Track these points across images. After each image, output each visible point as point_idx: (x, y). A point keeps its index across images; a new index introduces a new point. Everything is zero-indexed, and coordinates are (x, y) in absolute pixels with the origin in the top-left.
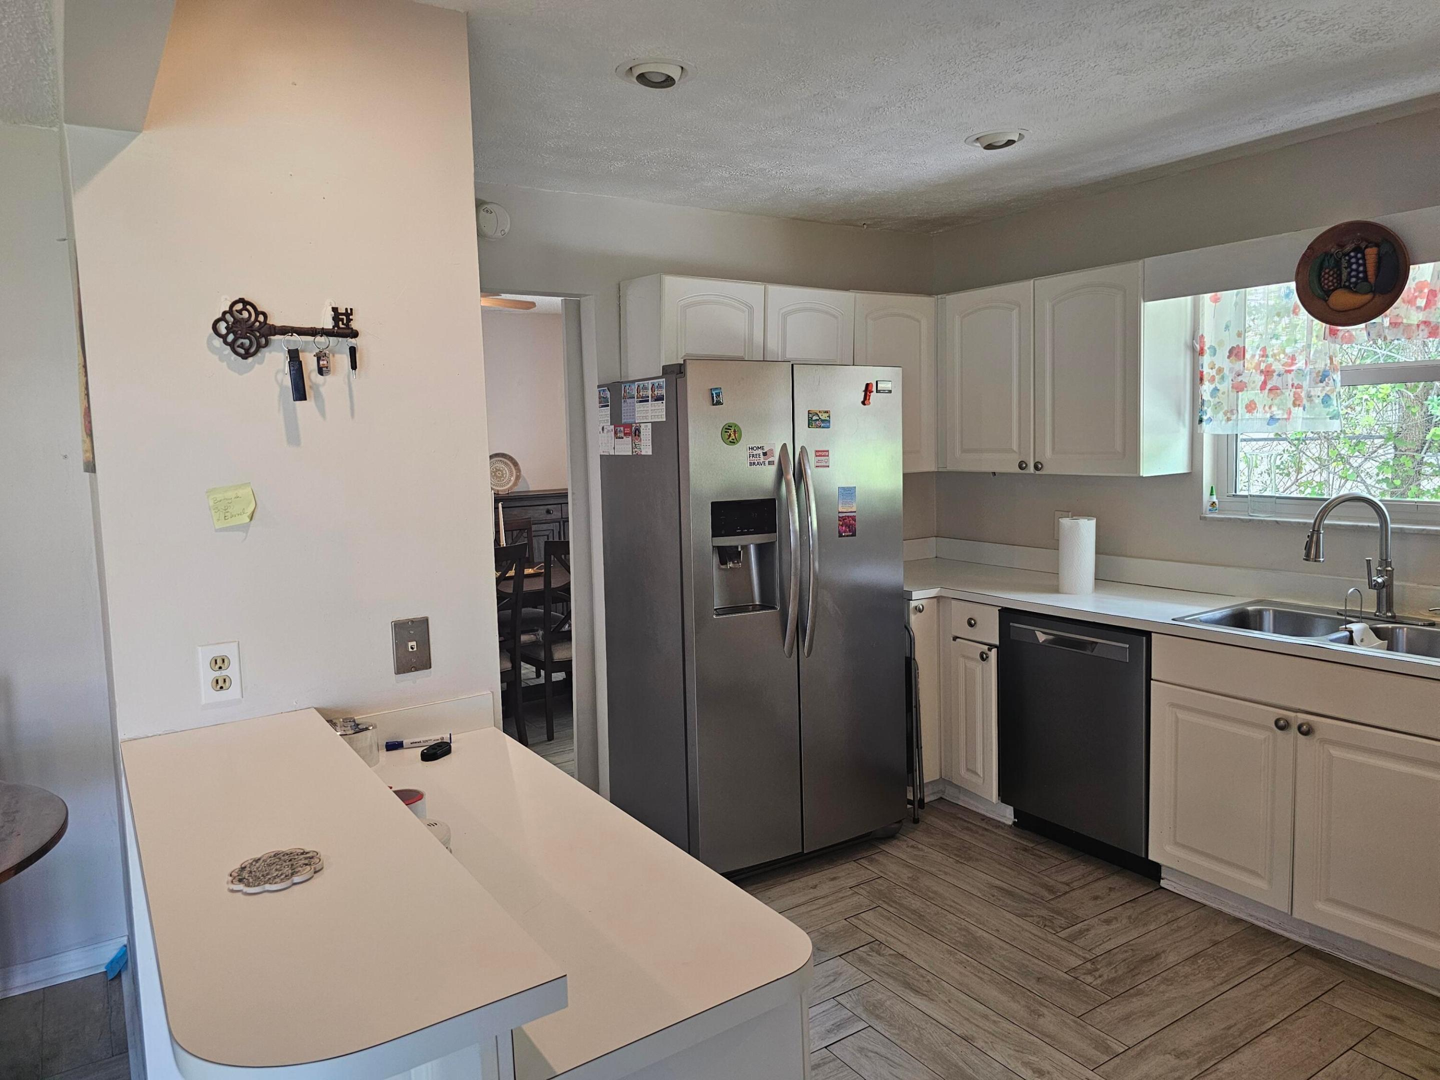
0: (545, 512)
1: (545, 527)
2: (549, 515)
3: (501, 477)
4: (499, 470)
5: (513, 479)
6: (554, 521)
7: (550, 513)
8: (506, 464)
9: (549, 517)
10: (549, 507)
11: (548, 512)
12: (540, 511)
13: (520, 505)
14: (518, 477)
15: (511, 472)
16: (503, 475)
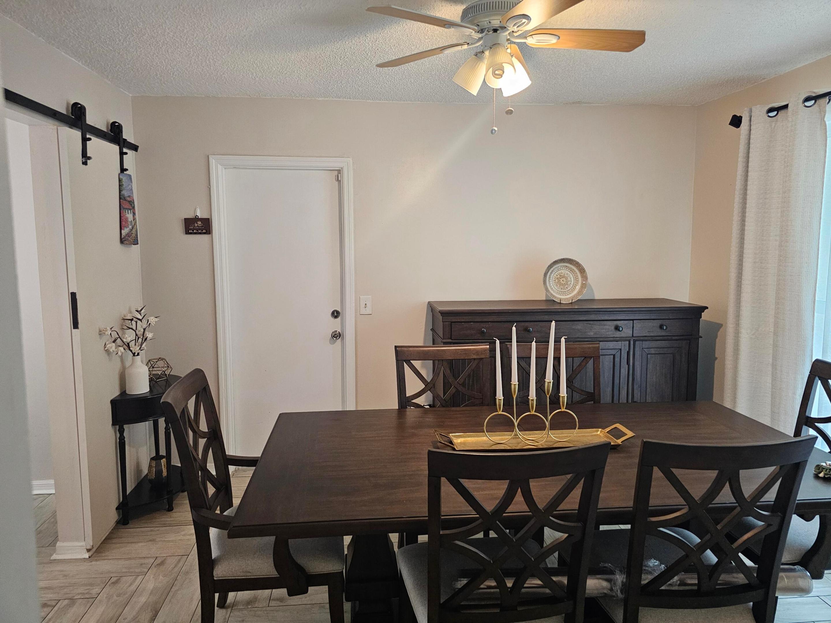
0: (613, 328)
1: (611, 345)
2: (618, 332)
3: (565, 284)
4: (564, 277)
5: (578, 288)
6: (622, 339)
7: (619, 330)
8: (572, 270)
9: (618, 334)
10: (618, 323)
11: (617, 328)
12: (607, 327)
13: (585, 319)
14: (583, 286)
15: (576, 279)
16: (567, 282)
